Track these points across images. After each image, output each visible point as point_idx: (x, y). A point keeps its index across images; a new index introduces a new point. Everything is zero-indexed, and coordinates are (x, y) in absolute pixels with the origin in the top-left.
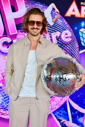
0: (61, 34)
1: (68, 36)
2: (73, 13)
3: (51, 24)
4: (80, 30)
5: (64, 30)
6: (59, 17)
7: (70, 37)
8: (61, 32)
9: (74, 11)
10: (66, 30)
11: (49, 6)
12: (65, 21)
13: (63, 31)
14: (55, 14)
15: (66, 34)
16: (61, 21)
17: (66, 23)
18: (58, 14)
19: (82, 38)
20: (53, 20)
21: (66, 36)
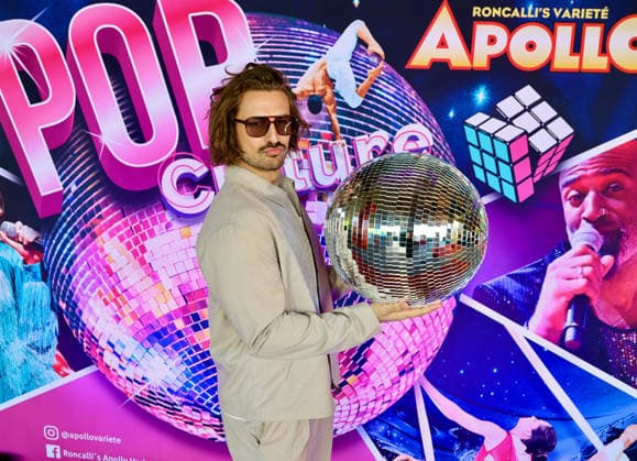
0: (391, 139)
1: (422, 143)
2: (441, 54)
3: (355, 101)
4: (468, 121)
5: (405, 124)
6: (382, 73)
7: (427, 148)
8: (394, 133)
9: (443, 44)
10: (413, 122)
11: (342, 33)
12: (407, 87)
13: (399, 128)
14: (367, 61)
15: (413, 139)
16: (392, 90)
17: (413, 94)
18: (379, 61)
19: (478, 151)
20: (361, 85)
21: (412, 145)
